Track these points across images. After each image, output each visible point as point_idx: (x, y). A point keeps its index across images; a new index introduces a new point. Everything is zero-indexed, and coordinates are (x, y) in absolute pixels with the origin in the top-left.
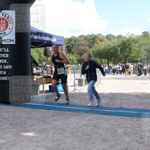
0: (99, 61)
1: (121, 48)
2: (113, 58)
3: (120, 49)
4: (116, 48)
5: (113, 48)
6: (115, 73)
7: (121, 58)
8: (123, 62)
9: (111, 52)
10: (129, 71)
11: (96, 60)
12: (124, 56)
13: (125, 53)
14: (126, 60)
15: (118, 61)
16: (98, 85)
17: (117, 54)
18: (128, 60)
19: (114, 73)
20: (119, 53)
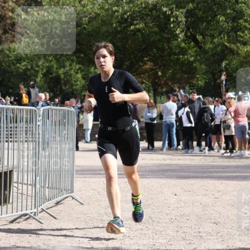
0: (79, 76)
1: (189, 14)
2: (149, 65)
3: (184, 19)
4: (165, 9)
5: (151, 10)
7: (190, 63)
8: (201, 83)
9: (139, 30)
10: (227, 133)
11: (61, 71)
12: (206, 52)
13: (213, 37)
14: (213, 74)
15: (173, 79)
16: (59, 206)
17: (169, 41)
18: (228, 76)
19: (151, 143)
20: (182, 36)
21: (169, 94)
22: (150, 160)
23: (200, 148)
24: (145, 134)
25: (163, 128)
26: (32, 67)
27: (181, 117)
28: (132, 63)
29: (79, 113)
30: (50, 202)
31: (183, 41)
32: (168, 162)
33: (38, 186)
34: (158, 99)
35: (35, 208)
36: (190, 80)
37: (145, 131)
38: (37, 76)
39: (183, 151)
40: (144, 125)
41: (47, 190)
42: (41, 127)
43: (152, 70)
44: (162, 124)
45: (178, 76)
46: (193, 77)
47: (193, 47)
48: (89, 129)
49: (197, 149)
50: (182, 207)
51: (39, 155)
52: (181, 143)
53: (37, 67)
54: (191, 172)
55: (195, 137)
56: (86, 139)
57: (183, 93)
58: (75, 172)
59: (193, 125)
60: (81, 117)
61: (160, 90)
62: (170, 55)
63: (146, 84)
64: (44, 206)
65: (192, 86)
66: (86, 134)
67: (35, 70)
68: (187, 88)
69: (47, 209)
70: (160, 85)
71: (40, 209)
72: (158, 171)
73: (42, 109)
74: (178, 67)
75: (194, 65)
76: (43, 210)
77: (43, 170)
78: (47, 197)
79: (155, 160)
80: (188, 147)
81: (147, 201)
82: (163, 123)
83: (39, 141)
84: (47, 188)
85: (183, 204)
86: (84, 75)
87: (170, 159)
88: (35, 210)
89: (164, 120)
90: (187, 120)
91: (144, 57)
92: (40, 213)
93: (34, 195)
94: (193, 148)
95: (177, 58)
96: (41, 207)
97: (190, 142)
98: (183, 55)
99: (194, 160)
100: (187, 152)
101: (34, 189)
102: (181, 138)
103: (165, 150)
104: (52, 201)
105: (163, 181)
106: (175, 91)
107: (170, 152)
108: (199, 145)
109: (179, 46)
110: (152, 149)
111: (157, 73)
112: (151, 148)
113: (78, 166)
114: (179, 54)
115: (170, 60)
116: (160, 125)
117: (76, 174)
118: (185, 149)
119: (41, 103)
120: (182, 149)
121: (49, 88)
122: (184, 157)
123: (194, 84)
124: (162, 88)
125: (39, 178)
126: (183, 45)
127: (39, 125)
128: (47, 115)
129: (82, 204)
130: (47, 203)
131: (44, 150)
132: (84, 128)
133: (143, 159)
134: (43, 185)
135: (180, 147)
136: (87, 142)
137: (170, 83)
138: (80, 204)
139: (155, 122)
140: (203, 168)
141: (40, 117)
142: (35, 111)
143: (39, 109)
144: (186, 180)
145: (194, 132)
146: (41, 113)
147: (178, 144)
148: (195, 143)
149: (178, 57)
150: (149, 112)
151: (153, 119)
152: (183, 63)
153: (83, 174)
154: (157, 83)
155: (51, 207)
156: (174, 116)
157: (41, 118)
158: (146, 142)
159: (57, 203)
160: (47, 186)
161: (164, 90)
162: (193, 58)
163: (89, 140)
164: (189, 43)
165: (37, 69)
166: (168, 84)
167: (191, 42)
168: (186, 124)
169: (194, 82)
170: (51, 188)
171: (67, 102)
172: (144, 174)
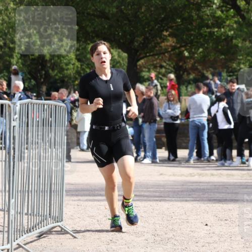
2: (171, 42)
6: (182, 153)
7: (229, 39)
21: (199, 82)
22: (170, 175)
23: (242, 158)
24: (164, 140)
25: (190, 130)
26: (5, 44)
27: (215, 115)
28: (146, 39)
29: (72, 109)
30: (30, 234)
31: (219, 7)
32: (196, 179)
33: (12, 212)
34: (183, 89)
35: (8, 243)
36: (229, 64)
37: (164, 135)
38: (11, 56)
39: (218, 164)
40: (162, 126)
41: (25, 217)
42: (17, 128)
43: (174, 48)
44: (188, 125)
45: (212, 57)
46: (233, 59)
47: (233, 17)
48: (85, 132)
49: (237, 160)
50: (215, 242)
51: (14, 168)
52: (215, 152)
53: (12, 43)
54: (228, 193)
55: (235, 144)
56: (81, 145)
57: (218, 82)
58: (64, 192)
59: (232, 126)
60: (75, 114)
61: (185, 77)
62: (200, 27)
63: (166, 68)
64: (20, 241)
65: (231, 72)
66: (81, 138)
67: (9, 48)
68: (224, 74)
69: (25, 244)
70: (185, 70)
71: (15, 245)
72: (182, 191)
73: (18, 103)
74: (211, 45)
75: (234, 41)
76: (19, 246)
77: (19, 189)
78: (26, 227)
79: (178, 176)
80: (224, 157)
81: (166, 234)
82: (190, 124)
83: (14, 149)
84: (26, 214)
85: (217, 239)
86: (79, 55)
87: (200, 175)
88: (9, 246)
89: (191, 120)
90: (225, 120)
91: (163, 31)
92: (15, 249)
93: (6, 225)
94: (231, 158)
95: (210, 33)
96: (17, 242)
97: (228, 151)
98: (219, 28)
99: (233, 175)
100: (223, 165)
101: (6, 216)
102: (215, 144)
103: (192, 161)
104: (33, 233)
105: (189, 205)
106: (207, 78)
107: (199, 164)
108: (241, 154)
109: (213, 15)
110: (174, 160)
111: (181, 53)
112: (172, 158)
113: (69, 184)
114: (213, 26)
115: (201, 34)
116: (185, 126)
117: (67, 195)
118: (221, 160)
119: (18, 95)
120: (217, 160)
121: (30, 73)
122: (220, 172)
123: (235, 68)
124: (189, 74)
125: (14, 200)
126: (219, 13)
127: (14, 127)
128: (26, 112)
129: (75, 237)
130: (25, 236)
131: (21, 160)
132: (79, 130)
133: (161, 174)
134: (19, 211)
135: (213, 158)
136: (82, 150)
137: (199, 67)
138: (71, 237)
139: (178, 122)
140: (246, 188)
141: (15, 114)
142: (9, 106)
143: (15, 104)
144: (221, 205)
145: (233, 137)
146: (18, 108)
147: (211, 154)
148: (235, 152)
149: (213, 30)
150: (169, 109)
151: (175, 118)
152: (218, 38)
153: (77, 195)
154: (181, 67)
155: (31, 242)
156: (206, 114)
157: (17, 116)
158: (166, 150)
159: (40, 236)
160: (26, 211)
161: (191, 77)
162: (232, 32)
163: (85, 147)
164: (227, 11)
165: (11, 46)
166: (197, 69)
167: (231, 9)
168: (223, 125)
169: (235, 65)
170: (31, 215)
171: (55, 94)
172: (162, 194)
